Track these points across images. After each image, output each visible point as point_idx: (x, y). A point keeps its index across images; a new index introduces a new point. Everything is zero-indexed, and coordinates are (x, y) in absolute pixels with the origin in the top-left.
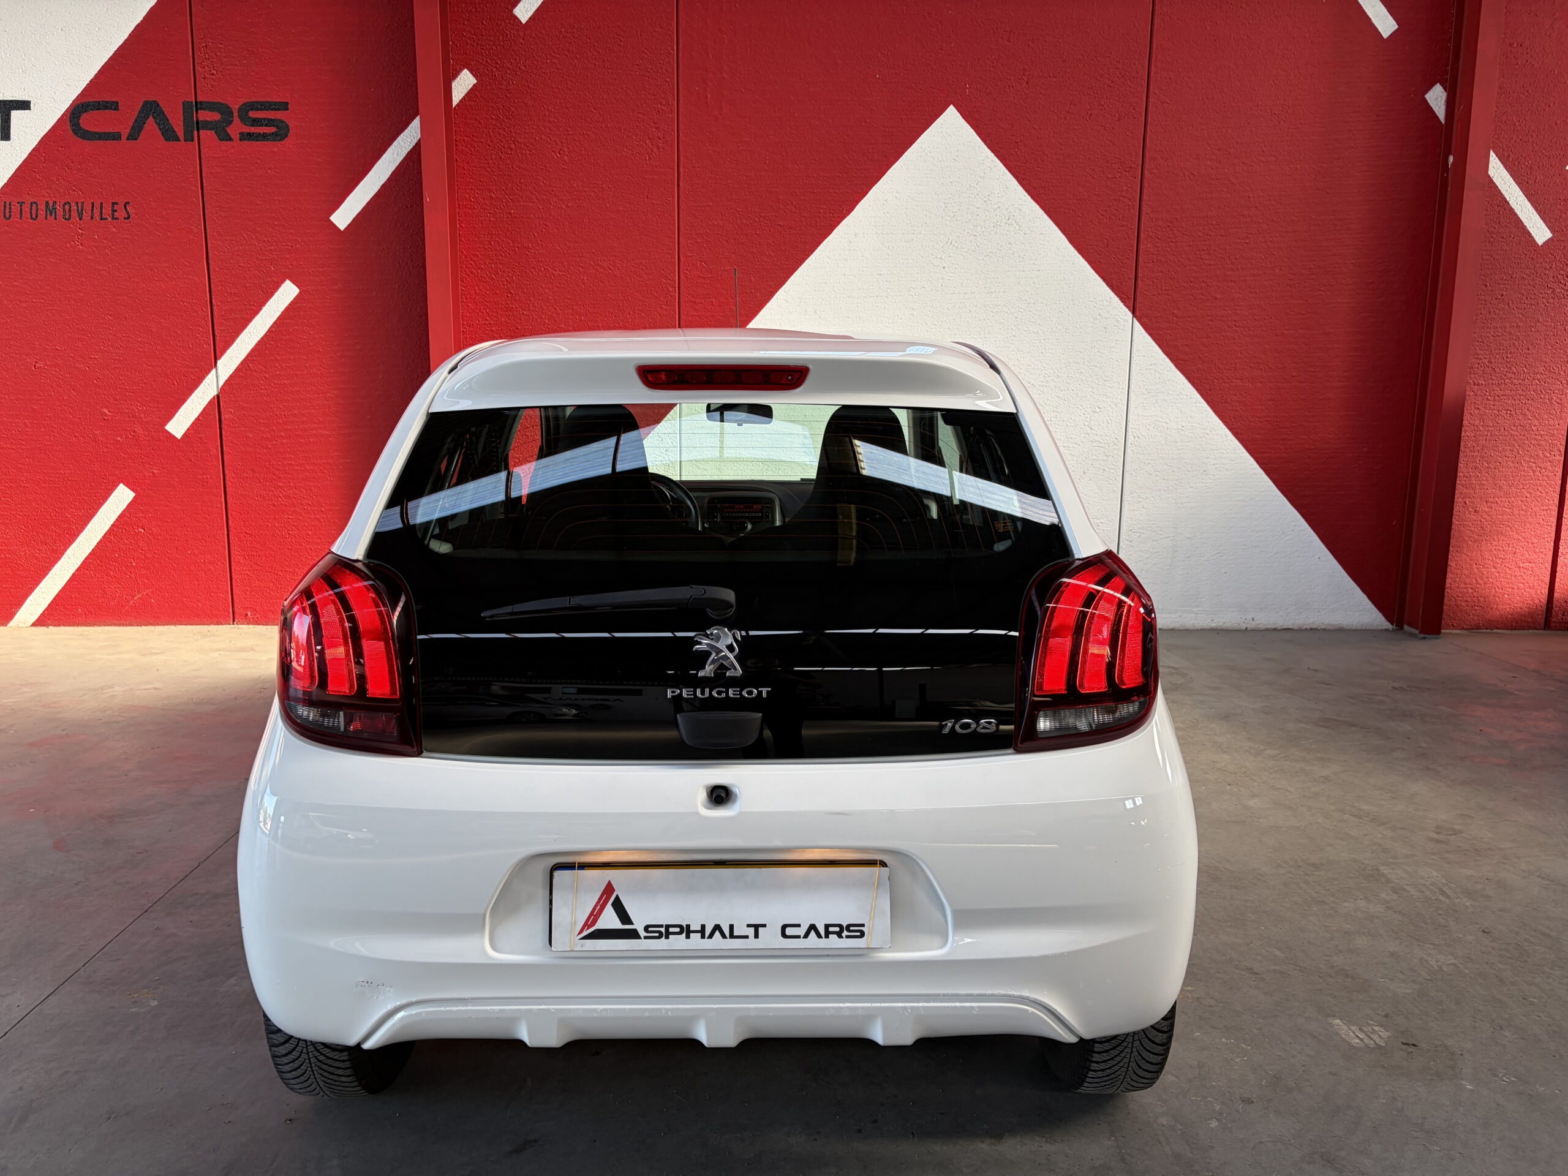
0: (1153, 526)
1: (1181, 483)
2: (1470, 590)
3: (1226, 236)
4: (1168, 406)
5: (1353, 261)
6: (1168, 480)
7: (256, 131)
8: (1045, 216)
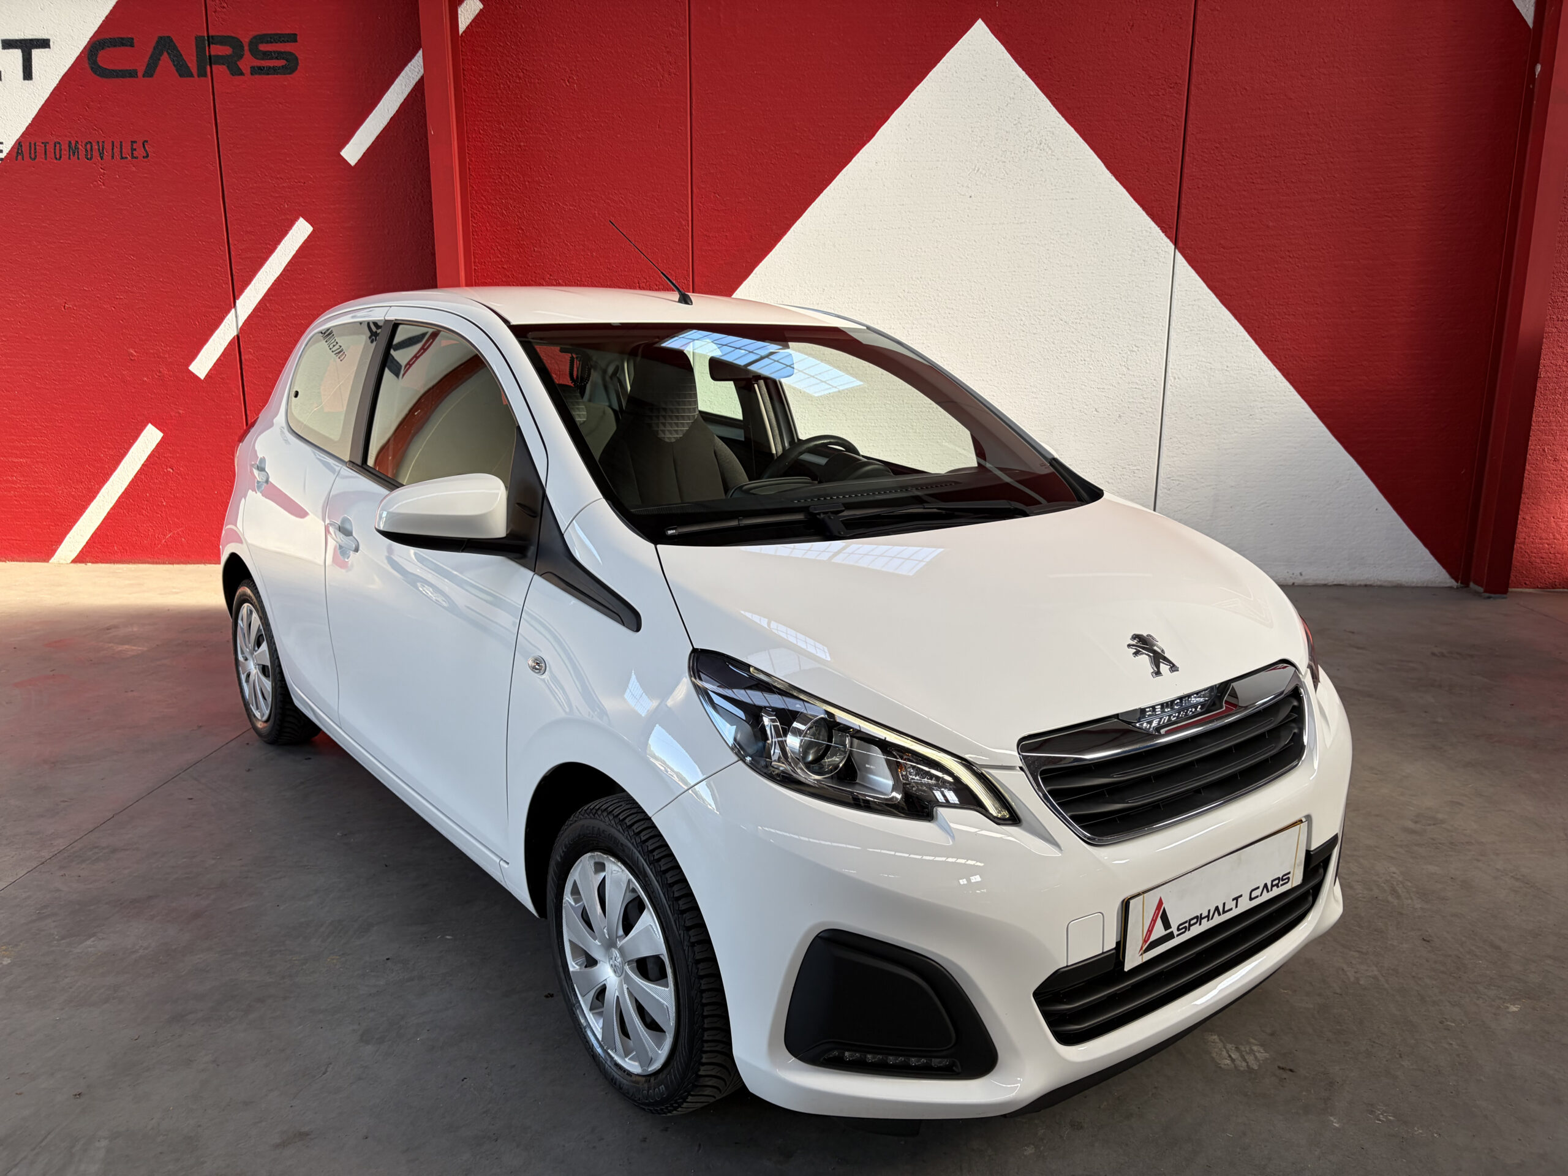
0: (1194, 473)
1: (1225, 427)
2: (1546, 546)
3: (1281, 157)
4: (1212, 345)
5: (1424, 184)
6: (1210, 425)
7: (268, 64)
8: (1080, 139)
